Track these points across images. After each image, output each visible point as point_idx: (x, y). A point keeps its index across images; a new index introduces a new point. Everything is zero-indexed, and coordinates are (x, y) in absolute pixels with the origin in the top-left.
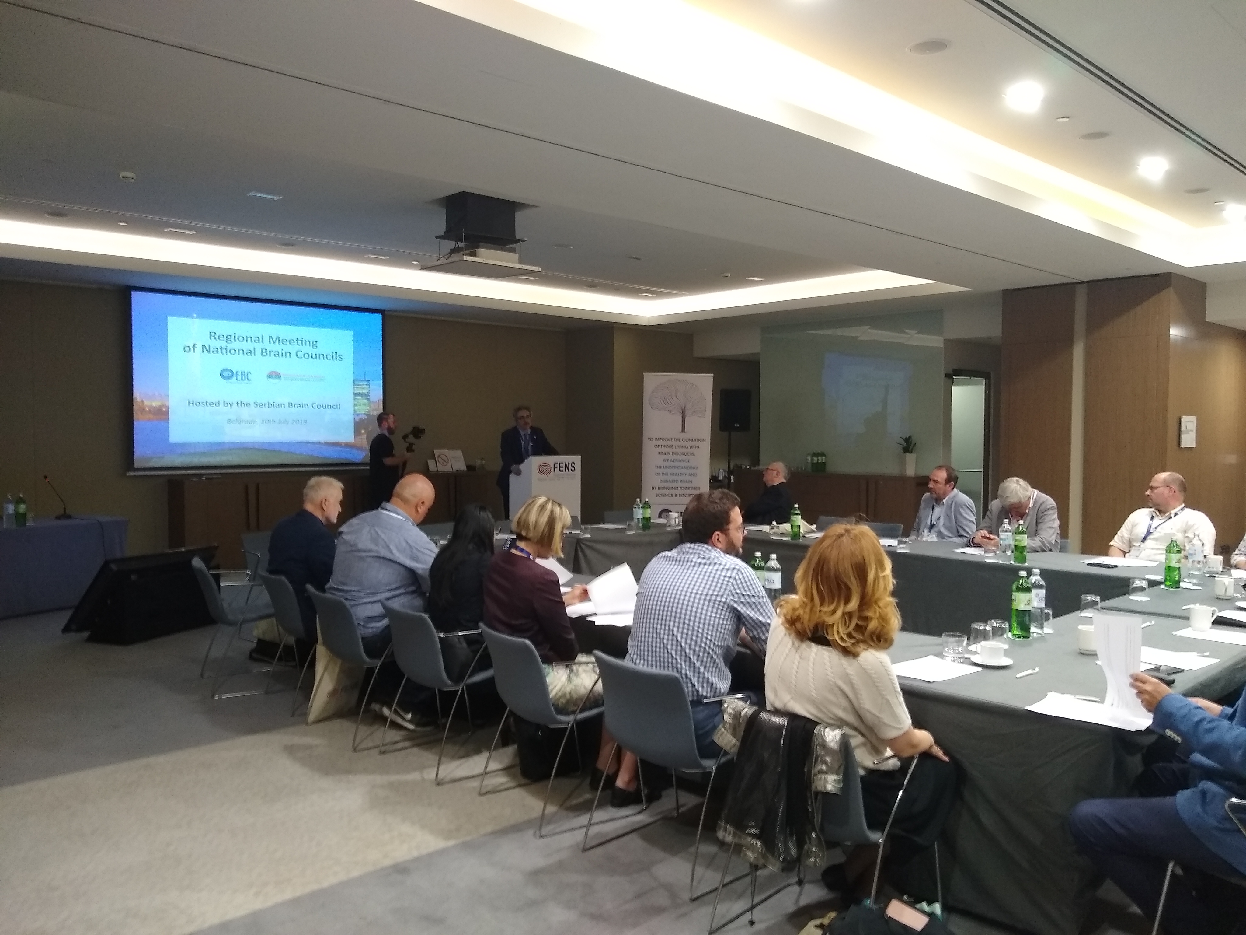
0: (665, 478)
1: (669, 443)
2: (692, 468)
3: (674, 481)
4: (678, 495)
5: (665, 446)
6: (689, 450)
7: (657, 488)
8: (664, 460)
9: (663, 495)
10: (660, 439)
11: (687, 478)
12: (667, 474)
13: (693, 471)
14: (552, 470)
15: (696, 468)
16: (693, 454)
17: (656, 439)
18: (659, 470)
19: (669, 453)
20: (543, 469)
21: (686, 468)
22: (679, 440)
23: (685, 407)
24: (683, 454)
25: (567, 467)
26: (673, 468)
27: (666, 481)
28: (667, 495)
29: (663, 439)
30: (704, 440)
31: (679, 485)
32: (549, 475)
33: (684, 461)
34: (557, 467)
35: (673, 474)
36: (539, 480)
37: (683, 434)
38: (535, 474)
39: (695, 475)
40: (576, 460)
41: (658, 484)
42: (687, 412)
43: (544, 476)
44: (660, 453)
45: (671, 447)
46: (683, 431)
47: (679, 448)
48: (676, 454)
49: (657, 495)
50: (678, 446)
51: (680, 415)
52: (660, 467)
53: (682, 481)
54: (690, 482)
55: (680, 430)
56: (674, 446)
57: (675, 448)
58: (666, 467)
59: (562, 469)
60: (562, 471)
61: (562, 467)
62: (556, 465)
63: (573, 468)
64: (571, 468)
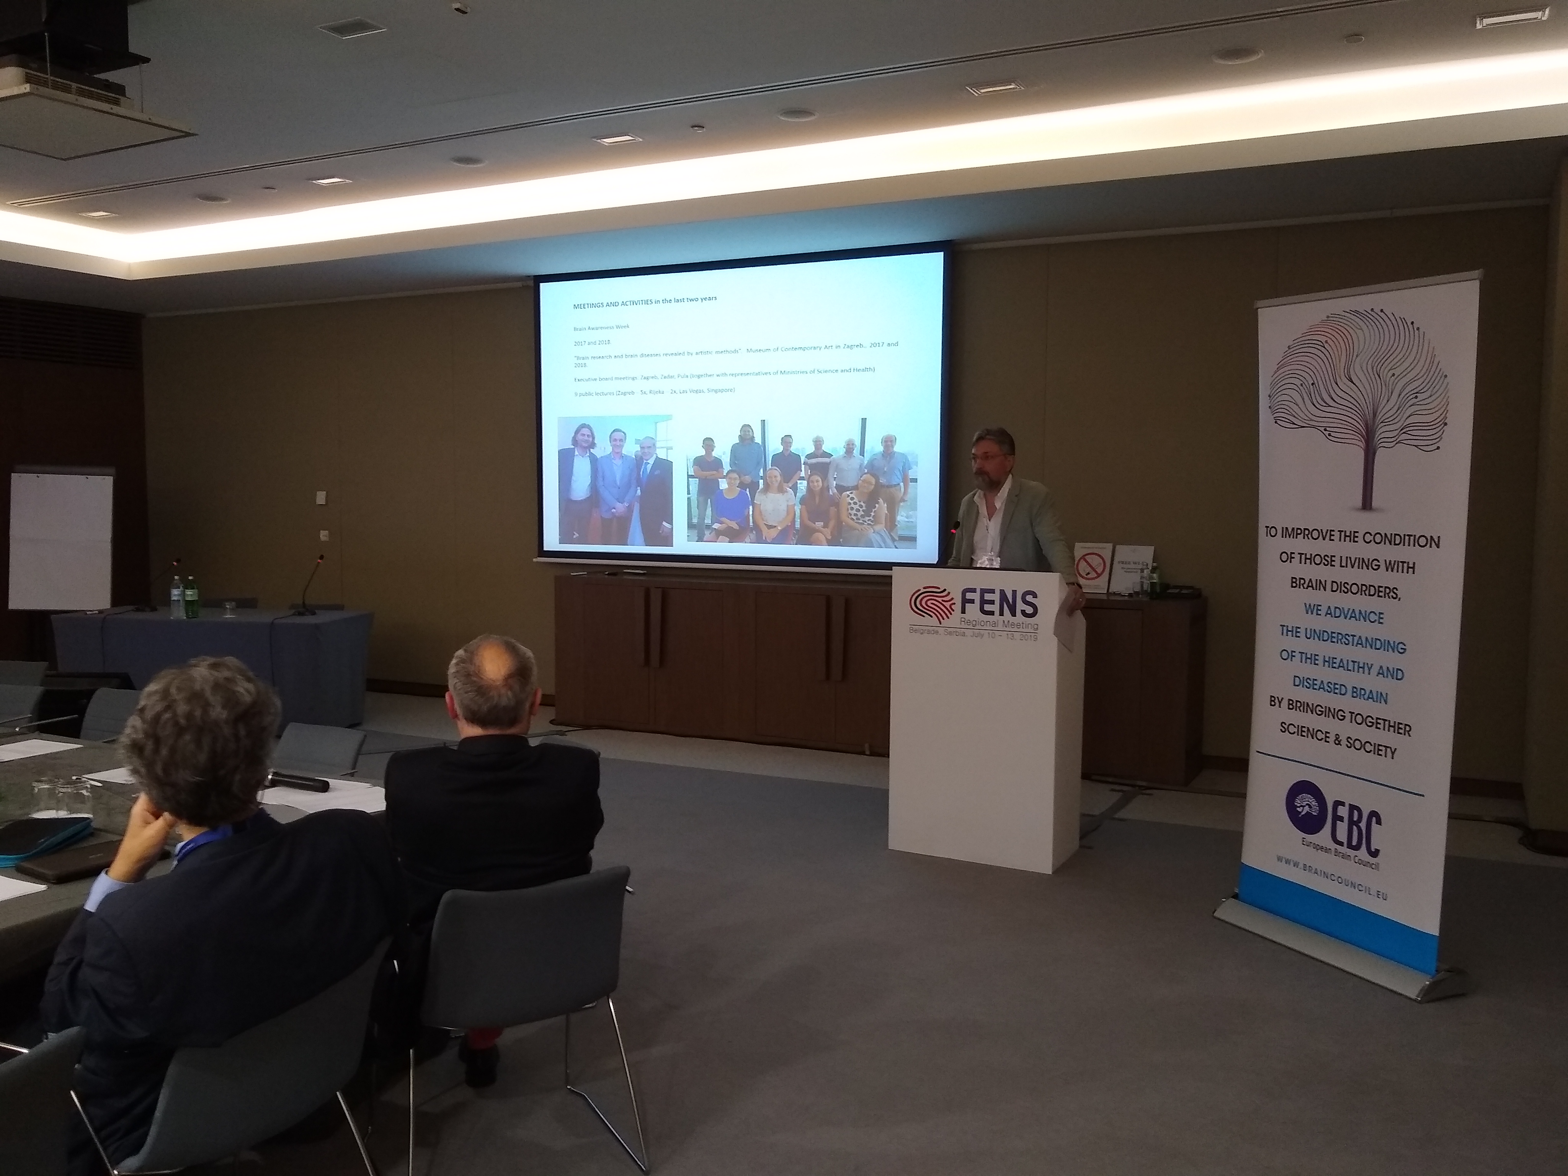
0: (1307, 671)
1: (1323, 547)
2: (1388, 646)
3: (1334, 688)
4: (1344, 742)
6: (1382, 577)
7: (1285, 703)
8: (1308, 609)
9: (1302, 731)
10: (1299, 533)
11: (1371, 682)
12: (1313, 659)
13: (1391, 659)
14: (958, 607)
15: (1403, 648)
16: (1394, 593)
17: (1293, 534)
18: (1291, 643)
19: (1321, 585)
20: (928, 605)
21: (1372, 643)
22: (1352, 537)
23: (1375, 415)
24: (1364, 589)
26: (1332, 637)
27: (1310, 684)
28: (1313, 734)
29: (1306, 533)
30: (1439, 543)
31: (1346, 703)
32: (945, 622)
33: (1364, 616)
34: (972, 601)
35: (1330, 662)
37: (1366, 515)
39: (1396, 674)
41: (1294, 691)
42: (1382, 433)
44: (1296, 583)
45: (1329, 560)
46: (1367, 504)
47: (1353, 567)
48: (1343, 588)
49: (1285, 728)
50: (1349, 559)
51: (1360, 444)
52: (1295, 632)
53: (1357, 692)
54: (1382, 698)
55: (1359, 504)
56: (1337, 559)
57: (1341, 566)
58: (1312, 634)
59: (987, 607)
60: (992, 613)
61: (992, 602)
62: (969, 596)
63: (1030, 610)
64: (1020, 606)
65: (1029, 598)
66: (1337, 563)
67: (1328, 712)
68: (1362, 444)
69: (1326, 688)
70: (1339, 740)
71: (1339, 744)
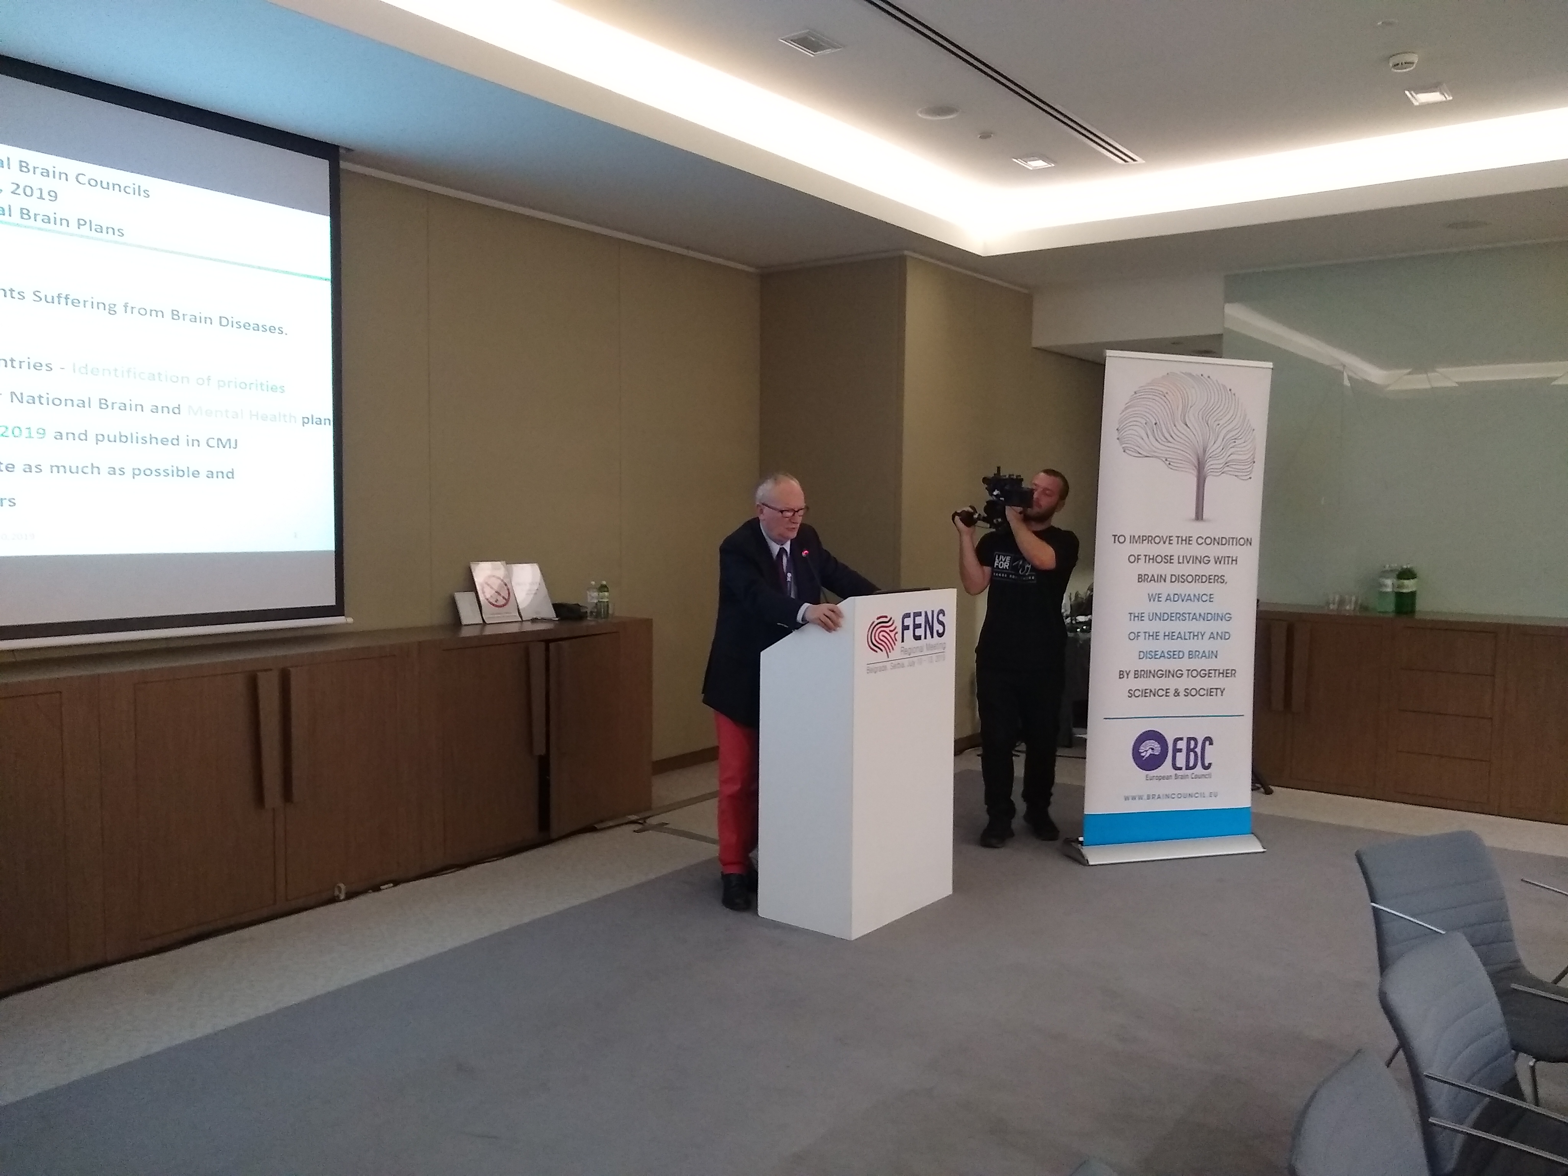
0: (1151, 645)
1: (1164, 549)
2: (1217, 617)
3: (1173, 655)
4: (1182, 693)
5: (1154, 559)
6: (1212, 569)
7: (1132, 675)
8: (1151, 598)
9: (1145, 693)
10: (1142, 539)
11: (1206, 645)
12: (1155, 636)
13: (1217, 626)
14: (899, 636)
15: (1226, 617)
16: (1220, 579)
17: (1134, 539)
18: (1135, 627)
19: (1162, 578)
20: (879, 636)
21: (1204, 617)
22: (1188, 540)
23: (1205, 451)
24: (1198, 578)
25: (928, 625)
26: (1171, 617)
27: (1153, 655)
28: (1155, 694)
29: (1149, 539)
30: (1245, 541)
31: (1185, 664)
32: (891, 655)
33: (1199, 598)
34: (907, 628)
35: (1170, 636)
36: (870, 670)
37: (1199, 524)
38: (862, 653)
40: (948, 600)
41: (1133, 663)
42: (1210, 465)
43: (881, 656)
44: (1141, 578)
45: (1169, 559)
46: (1199, 516)
47: (1188, 562)
48: (1179, 579)
49: (1131, 694)
50: (1185, 557)
51: (1193, 471)
52: (1140, 617)
53: (1193, 654)
54: (1212, 654)
55: (1193, 516)
56: (1175, 558)
57: (1179, 563)
58: (1155, 616)
59: (918, 632)
60: (919, 638)
61: (919, 626)
62: (907, 622)
63: (941, 629)
64: (937, 627)
66: (1175, 560)
67: (1169, 674)
68: (1195, 473)
69: (1166, 655)
70: (1178, 692)
71: (1178, 695)
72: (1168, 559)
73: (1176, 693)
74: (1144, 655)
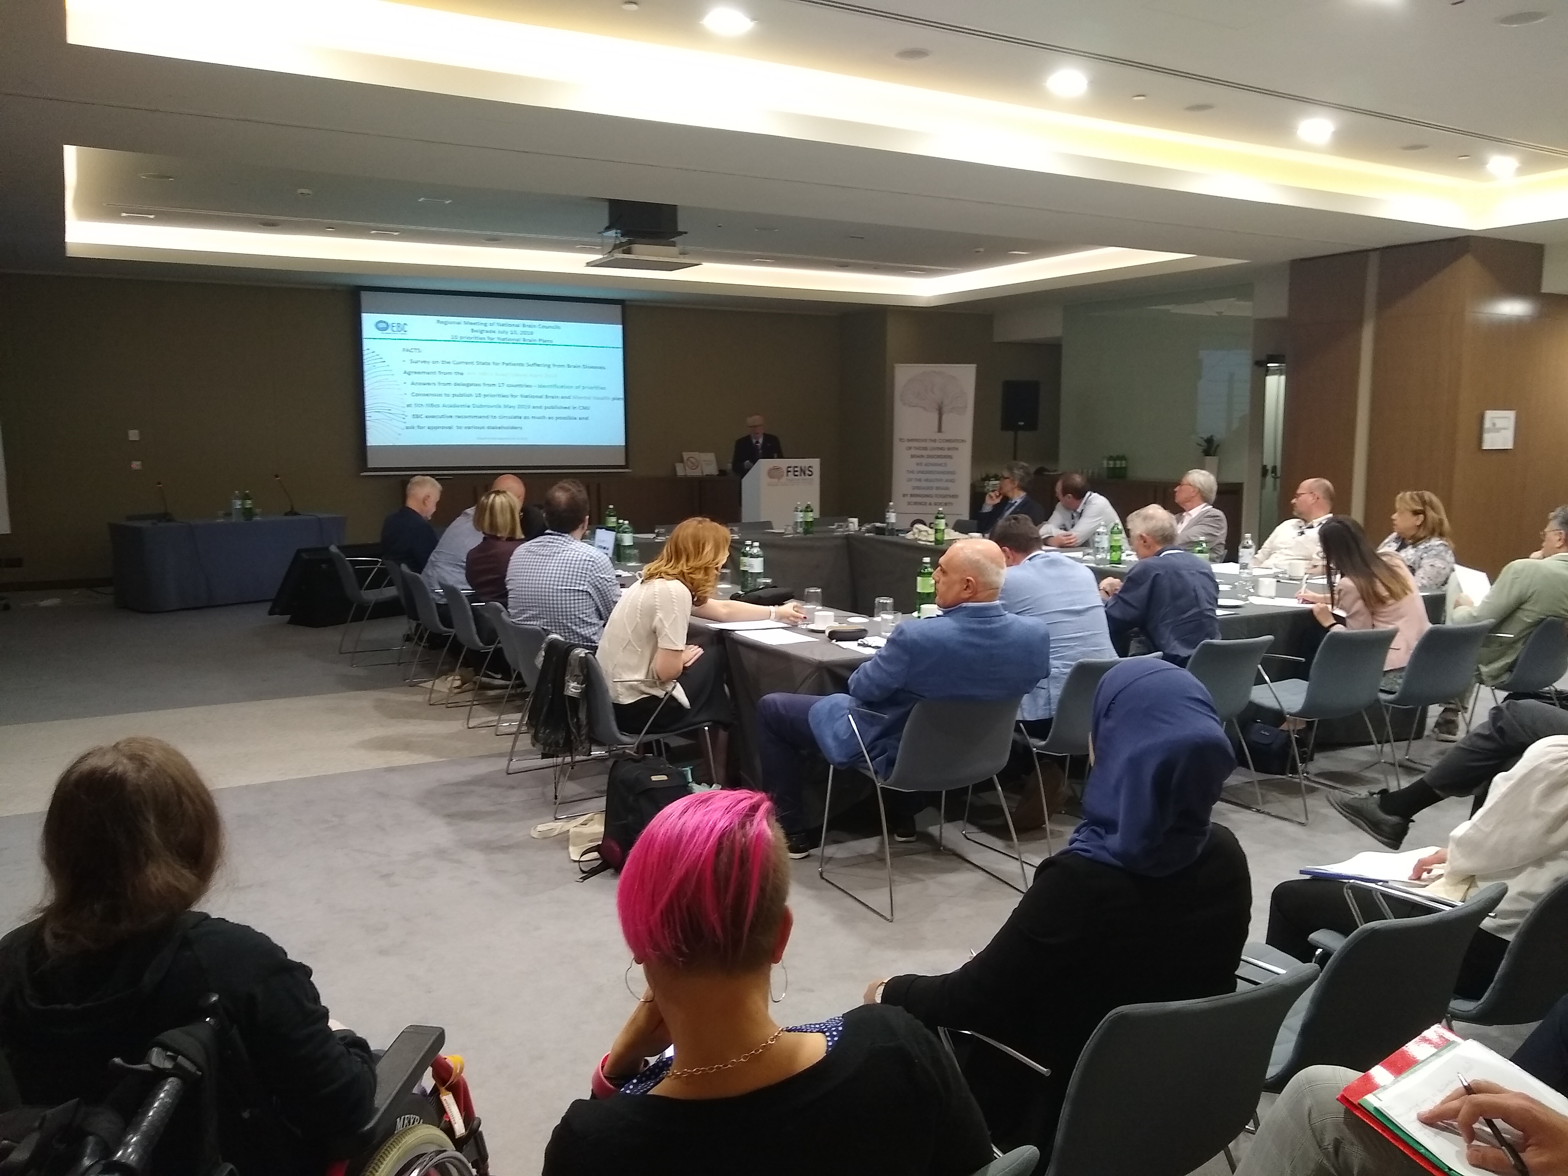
0: (918, 484)
1: (923, 444)
3: (928, 488)
4: (933, 504)
5: (918, 448)
6: (946, 452)
8: (918, 464)
9: (915, 503)
10: (912, 440)
11: (944, 484)
12: (920, 480)
13: (950, 477)
14: (785, 474)
15: (953, 473)
16: (950, 457)
17: (909, 440)
18: (911, 476)
19: (922, 456)
20: (773, 473)
21: (943, 473)
22: (935, 441)
23: (942, 403)
24: (939, 457)
25: (803, 471)
26: (927, 472)
27: (919, 488)
28: (920, 504)
29: (916, 440)
30: (963, 441)
31: (934, 492)
32: (781, 480)
33: (940, 465)
34: (790, 471)
35: (927, 480)
36: (769, 485)
37: (940, 434)
38: (765, 479)
39: (952, 481)
40: (815, 463)
41: (910, 491)
42: (945, 409)
43: (776, 480)
44: (912, 456)
46: (940, 430)
47: (934, 450)
48: (929, 457)
49: (909, 503)
50: (933, 448)
51: (936, 412)
52: (912, 472)
53: (938, 488)
54: (947, 489)
55: (936, 429)
56: (929, 448)
57: (930, 450)
58: (920, 472)
59: (796, 473)
60: (796, 476)
61: (797, 471)
62: (789, 469)
63: (810, 473)
64: (808, 472)
65: (810, 469)
67: (927, 496)
68: (938, 412)
69: (926, 488)
72: (925, 449)
73: (930, 504)
74: (915, 488)
